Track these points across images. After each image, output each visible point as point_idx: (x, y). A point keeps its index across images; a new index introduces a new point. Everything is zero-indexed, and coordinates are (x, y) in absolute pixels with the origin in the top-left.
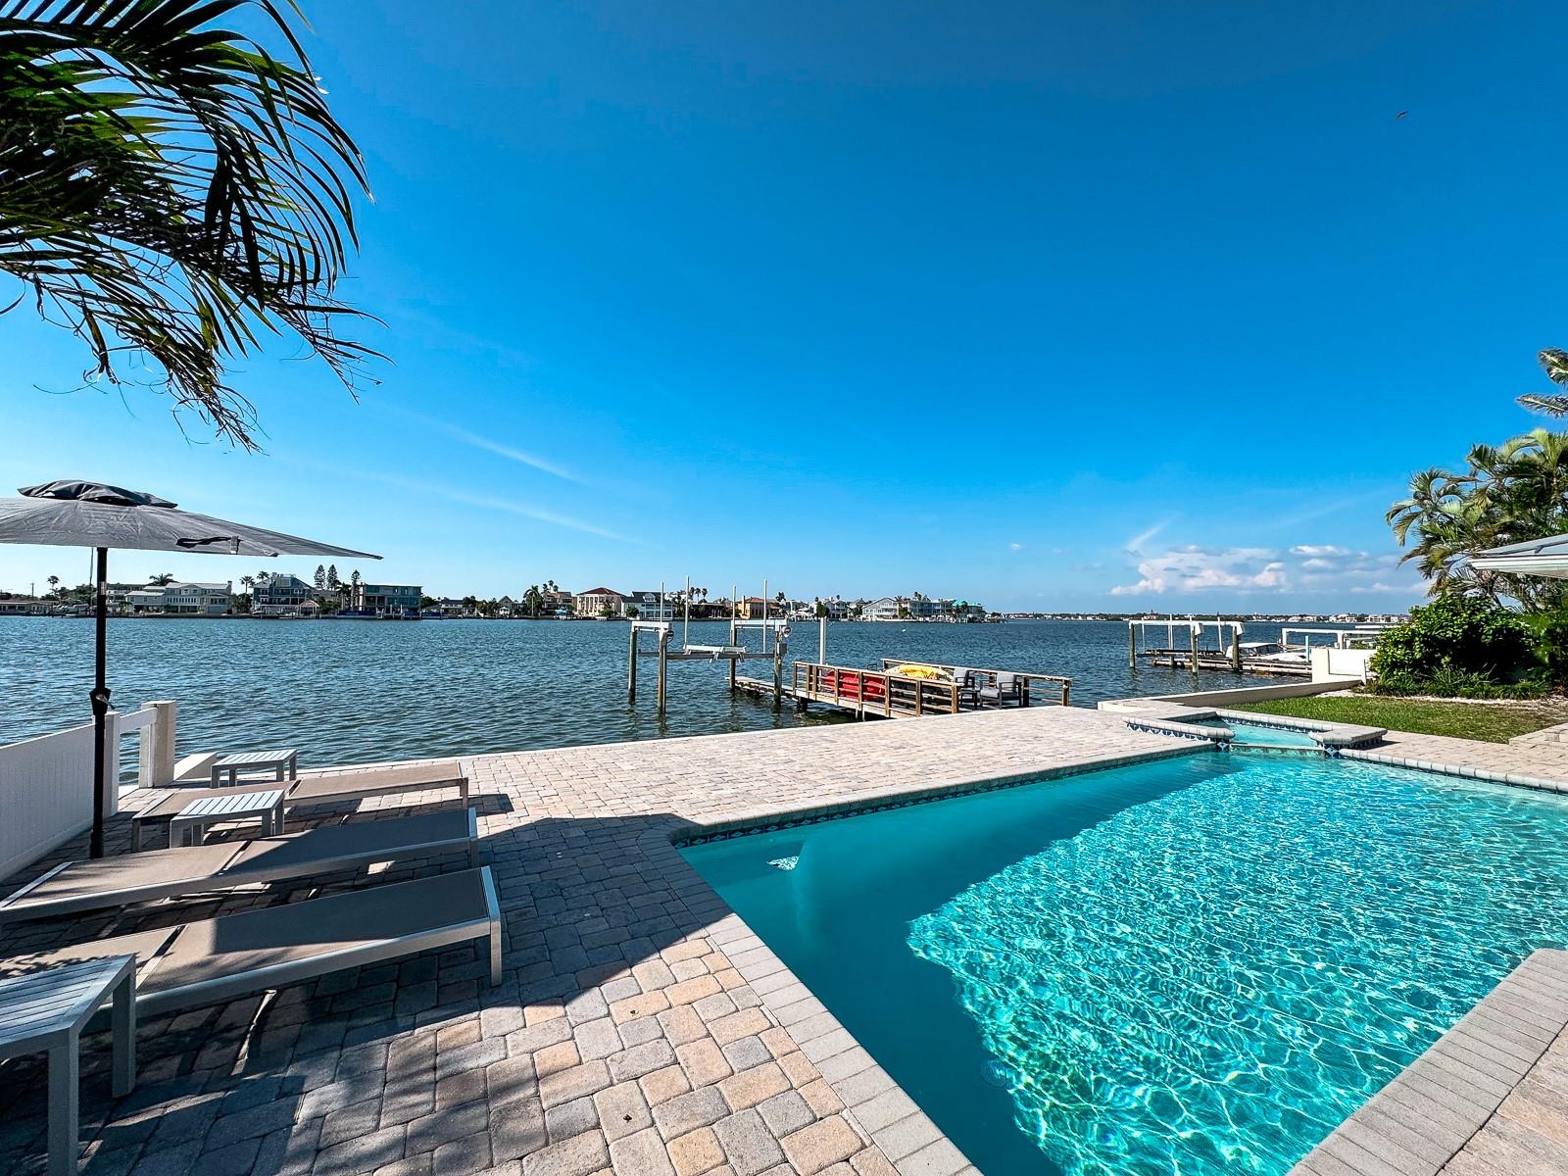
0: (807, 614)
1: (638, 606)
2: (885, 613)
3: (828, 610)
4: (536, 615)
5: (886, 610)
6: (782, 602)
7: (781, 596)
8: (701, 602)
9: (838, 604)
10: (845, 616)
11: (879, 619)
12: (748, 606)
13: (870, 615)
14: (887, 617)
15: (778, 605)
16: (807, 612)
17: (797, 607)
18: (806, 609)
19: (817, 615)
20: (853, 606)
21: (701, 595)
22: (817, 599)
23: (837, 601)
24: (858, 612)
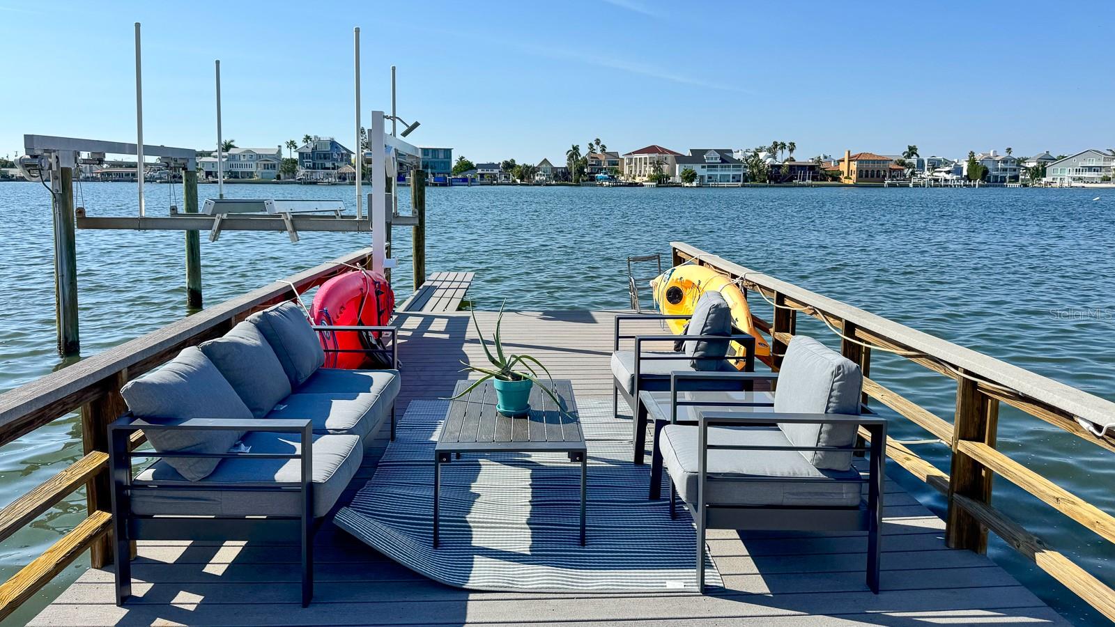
0: (948, 177)
1: (698, 169)
2: (1087, 175)
3: (986, 172)
5: (1090, 169)
6: (914, 160)
7: (912, 151)
8: (787, 160)
9: (1005, 161)
10: (1016, 178)
11: (1074, 184)
12: (854, 166)
13: (1061, 177)
14: (1091, 180)
15: (903, 163)
16: (948, 172)
17: (935, 165)
18: (947, 169)
19: (968, 178)
20: (1031, 165)
21: (786, 152)
22: (972, 154)
23: (1004, 155)
24: (1039, 172)
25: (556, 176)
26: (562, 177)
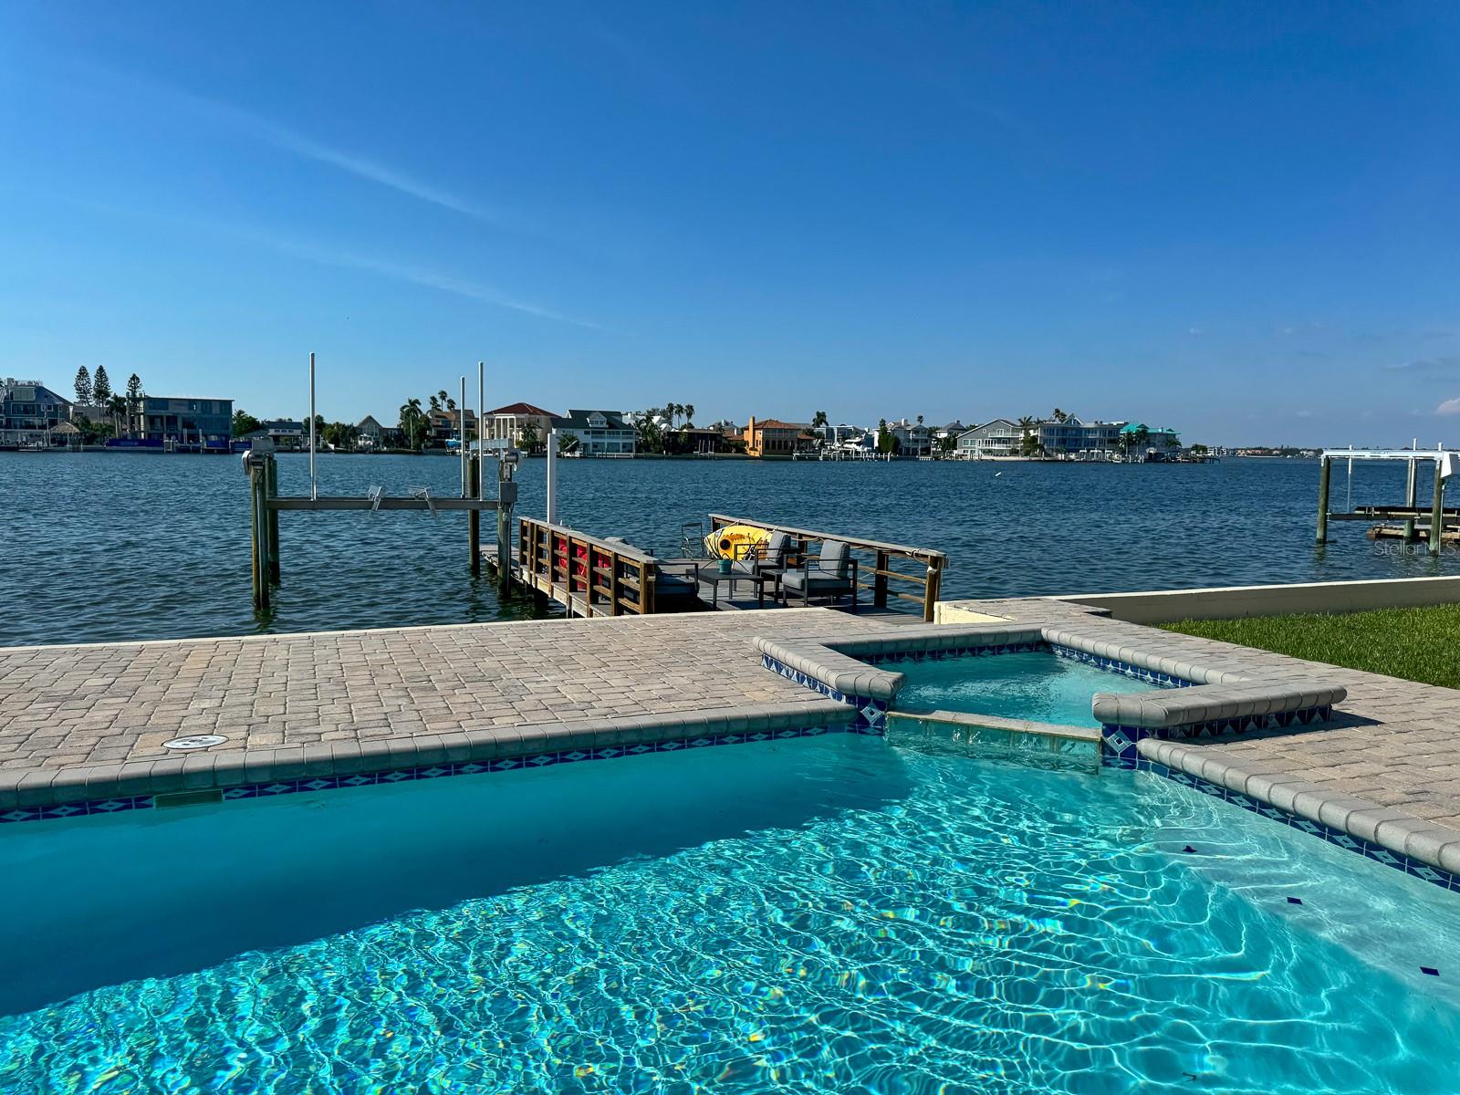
0: (859, 449)
1: (580, 435)
2: (996, 447)
3: (897, 442)
4: (418, 447)
5: (999, 441)
6: (822, 428)
7: (821, 418)
8: (684, 427)
9: (916, 431)
10: (926, 451)
11: (984, 457)
12: (759, 435)
13: (973, 450)
14: (1000, 453)
15: (810, 432)
16: (859, 444)
17: (845, 435)
18: (858, 440)
19: (879, 450)
20: (944, 435)
21: (684, 416)
22: (883, 423)
23: (914, 424)
24: (950, 444)
25: (387, 441)
26: (394, 441)
